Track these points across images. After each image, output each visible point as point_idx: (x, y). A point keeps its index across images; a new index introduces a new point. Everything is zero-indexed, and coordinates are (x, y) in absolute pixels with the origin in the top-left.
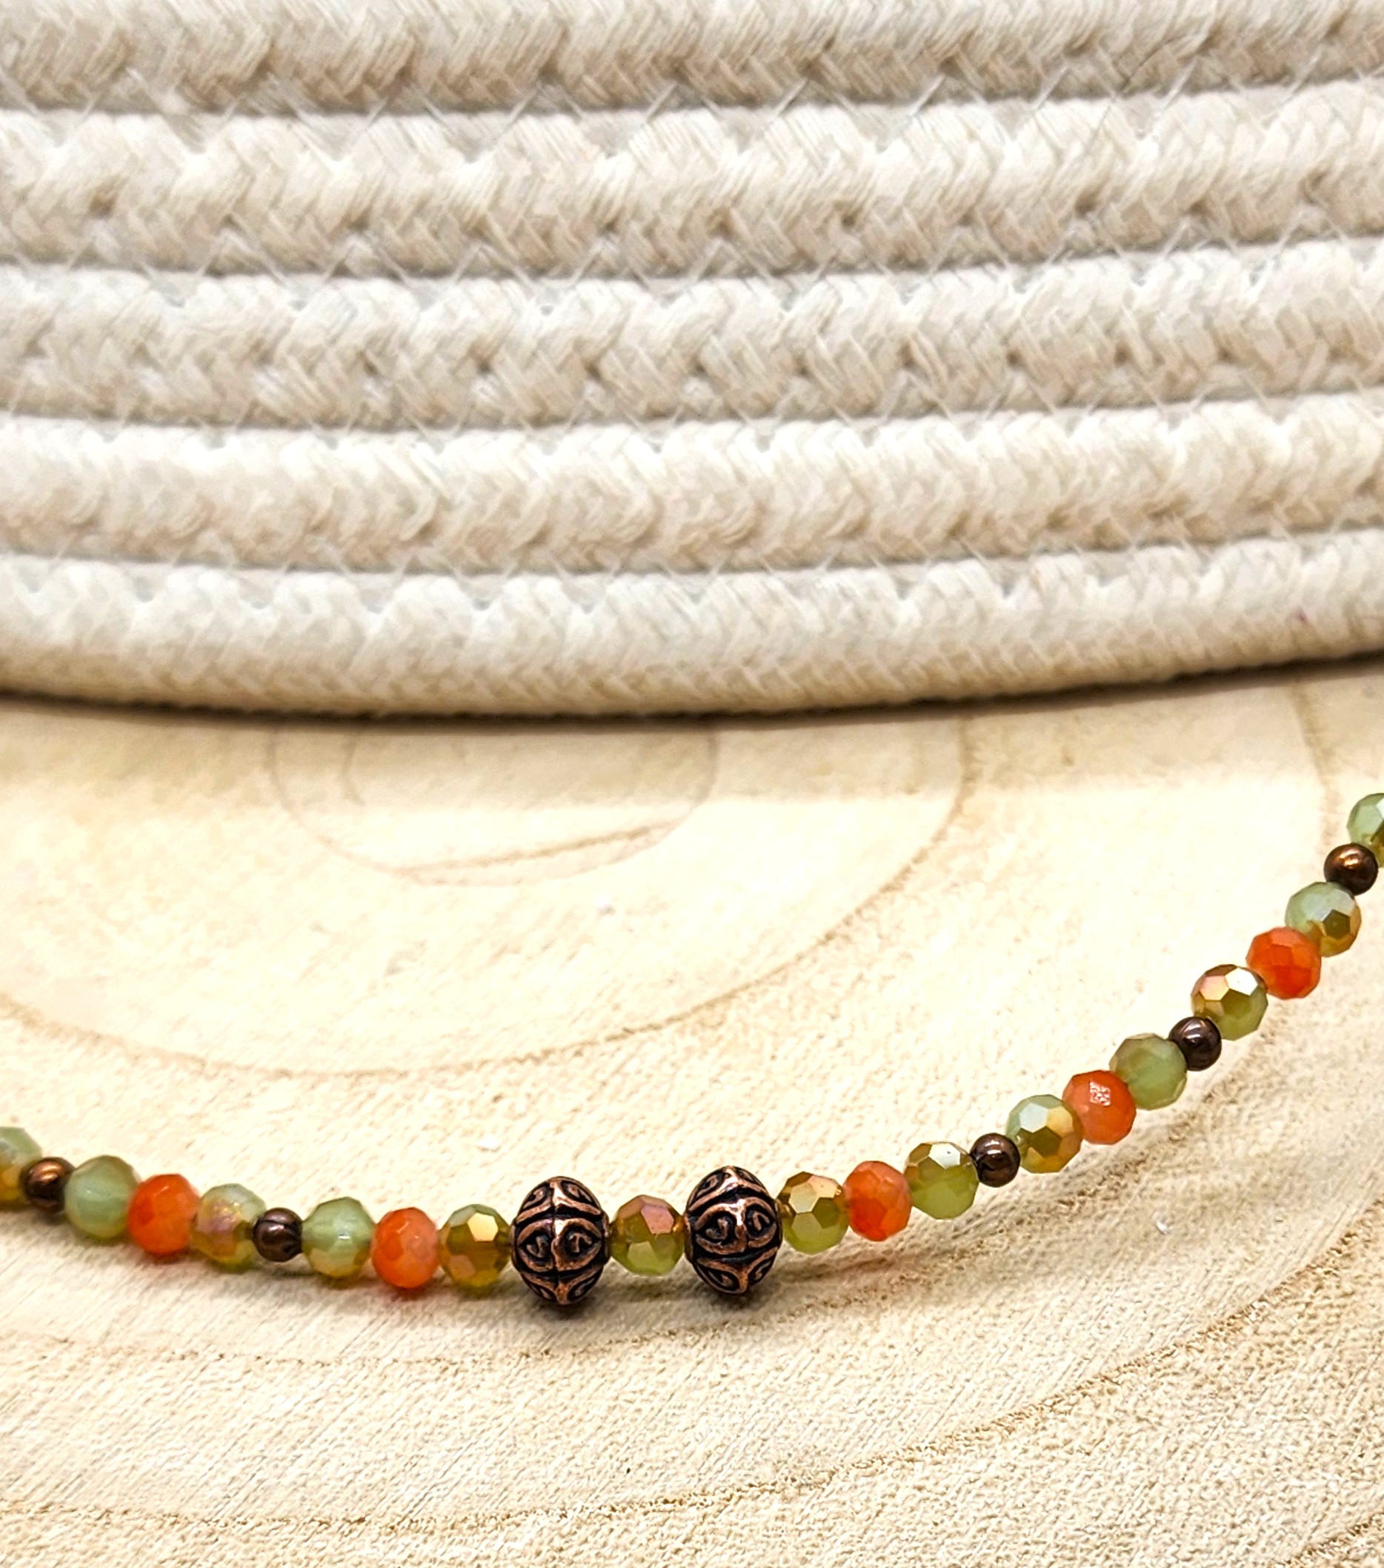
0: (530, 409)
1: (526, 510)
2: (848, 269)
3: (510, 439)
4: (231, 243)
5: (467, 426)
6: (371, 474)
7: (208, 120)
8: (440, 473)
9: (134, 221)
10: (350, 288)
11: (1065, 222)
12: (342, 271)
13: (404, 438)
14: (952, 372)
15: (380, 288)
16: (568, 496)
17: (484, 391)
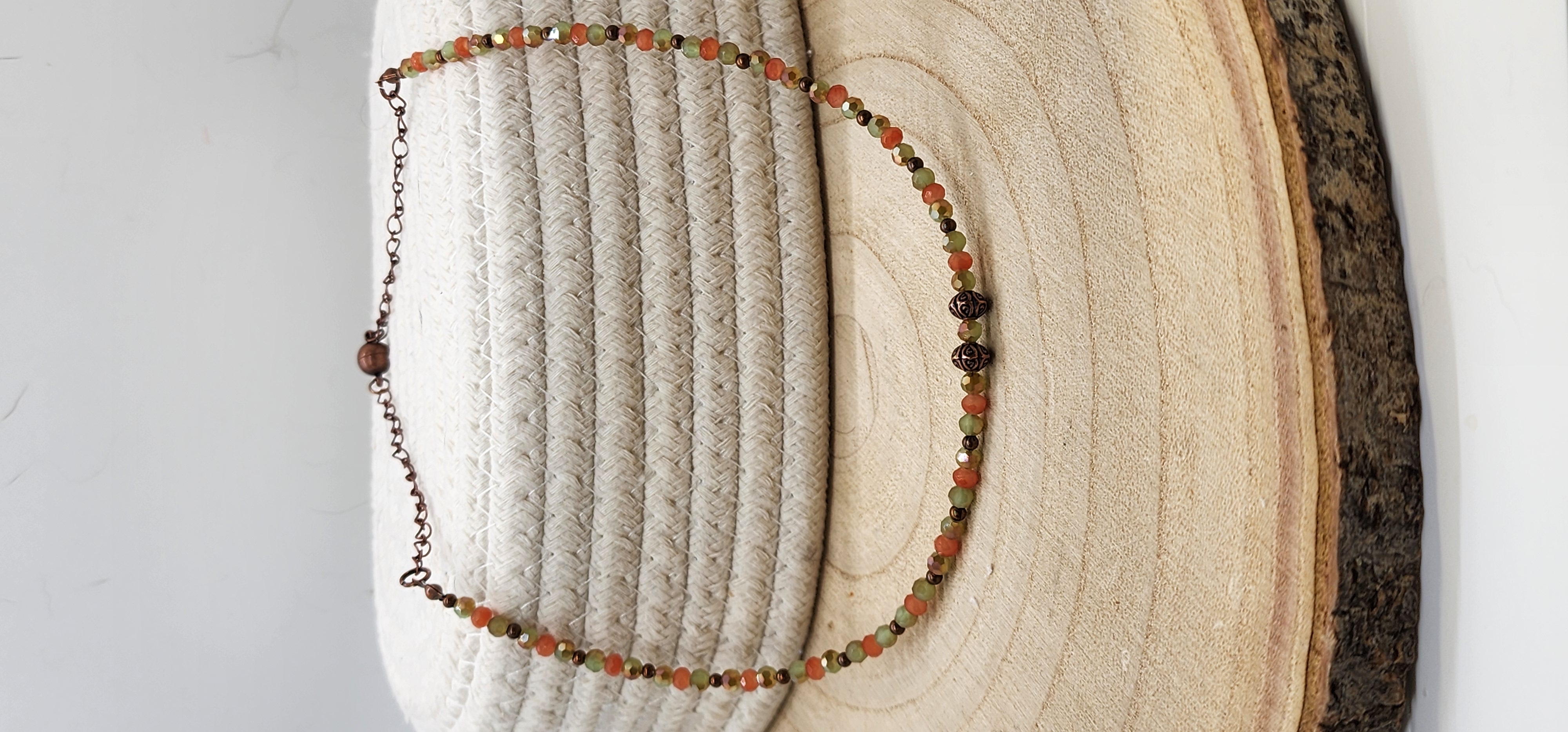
0: (733, 372)
1: (764, 375)
2: (690, 274)
3: (742, 379)
4: (684, 464)
5: (738, 393)
6: (753, 423)
7: (646, 468)
8: (752, 401)
9: (676, 493)
10: (696, 427)
11: (676, 207)
12: (692, 430)
13: (742, 412)
14: (721, 241)
15: (696, 418)
16: (758, 361)
17: (728, 387)
